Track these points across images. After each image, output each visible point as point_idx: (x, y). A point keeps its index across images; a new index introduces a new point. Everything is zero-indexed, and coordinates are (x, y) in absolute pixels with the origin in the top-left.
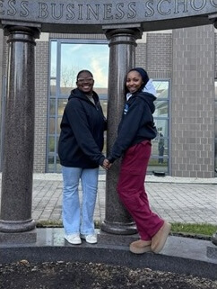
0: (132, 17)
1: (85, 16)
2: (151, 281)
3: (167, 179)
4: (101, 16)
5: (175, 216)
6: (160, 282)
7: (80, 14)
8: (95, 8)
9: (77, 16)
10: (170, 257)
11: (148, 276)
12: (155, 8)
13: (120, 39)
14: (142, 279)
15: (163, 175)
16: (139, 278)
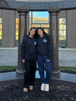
0: (57, 7)
1: (42, 7)
2: (64, 90)
3: (66, 49)
4: (47, 7)
5: (69, 63)
6: (67, 91)
7: (41, 6)
8: (45, 4)
9: (40, 7)
10: (70, 82)
11: (63, 88)
12: (64, 4)
13: (53, 14)
14: (62, 89)
15: (64, 48)
16: (60, 89)
